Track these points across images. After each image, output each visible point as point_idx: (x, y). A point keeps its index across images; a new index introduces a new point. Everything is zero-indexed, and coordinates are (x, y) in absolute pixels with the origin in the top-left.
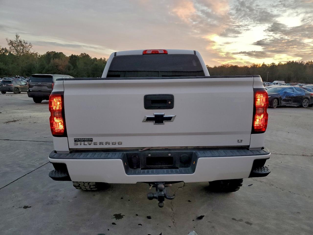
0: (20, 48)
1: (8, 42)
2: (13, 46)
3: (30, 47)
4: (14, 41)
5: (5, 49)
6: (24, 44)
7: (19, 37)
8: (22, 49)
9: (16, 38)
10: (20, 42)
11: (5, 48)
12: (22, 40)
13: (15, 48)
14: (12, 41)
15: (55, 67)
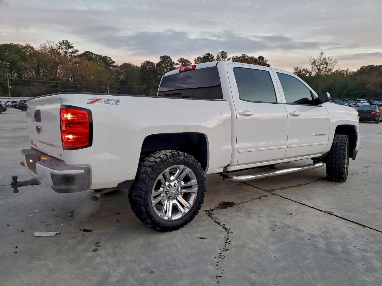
0: (323, 66)
1: (311, 61)
2: (316, 66)
3: (335, 63)
4: (317, 59)
5: (305, 70)
6: (328, 61)
7: (323, 54)
8: (325, 67)
9: (320, 55)
10: (324, 59)
11: (305, 68)
12: (327, 57)
13: (317, 67)
14: (316, 60)
15: (361, 86)
